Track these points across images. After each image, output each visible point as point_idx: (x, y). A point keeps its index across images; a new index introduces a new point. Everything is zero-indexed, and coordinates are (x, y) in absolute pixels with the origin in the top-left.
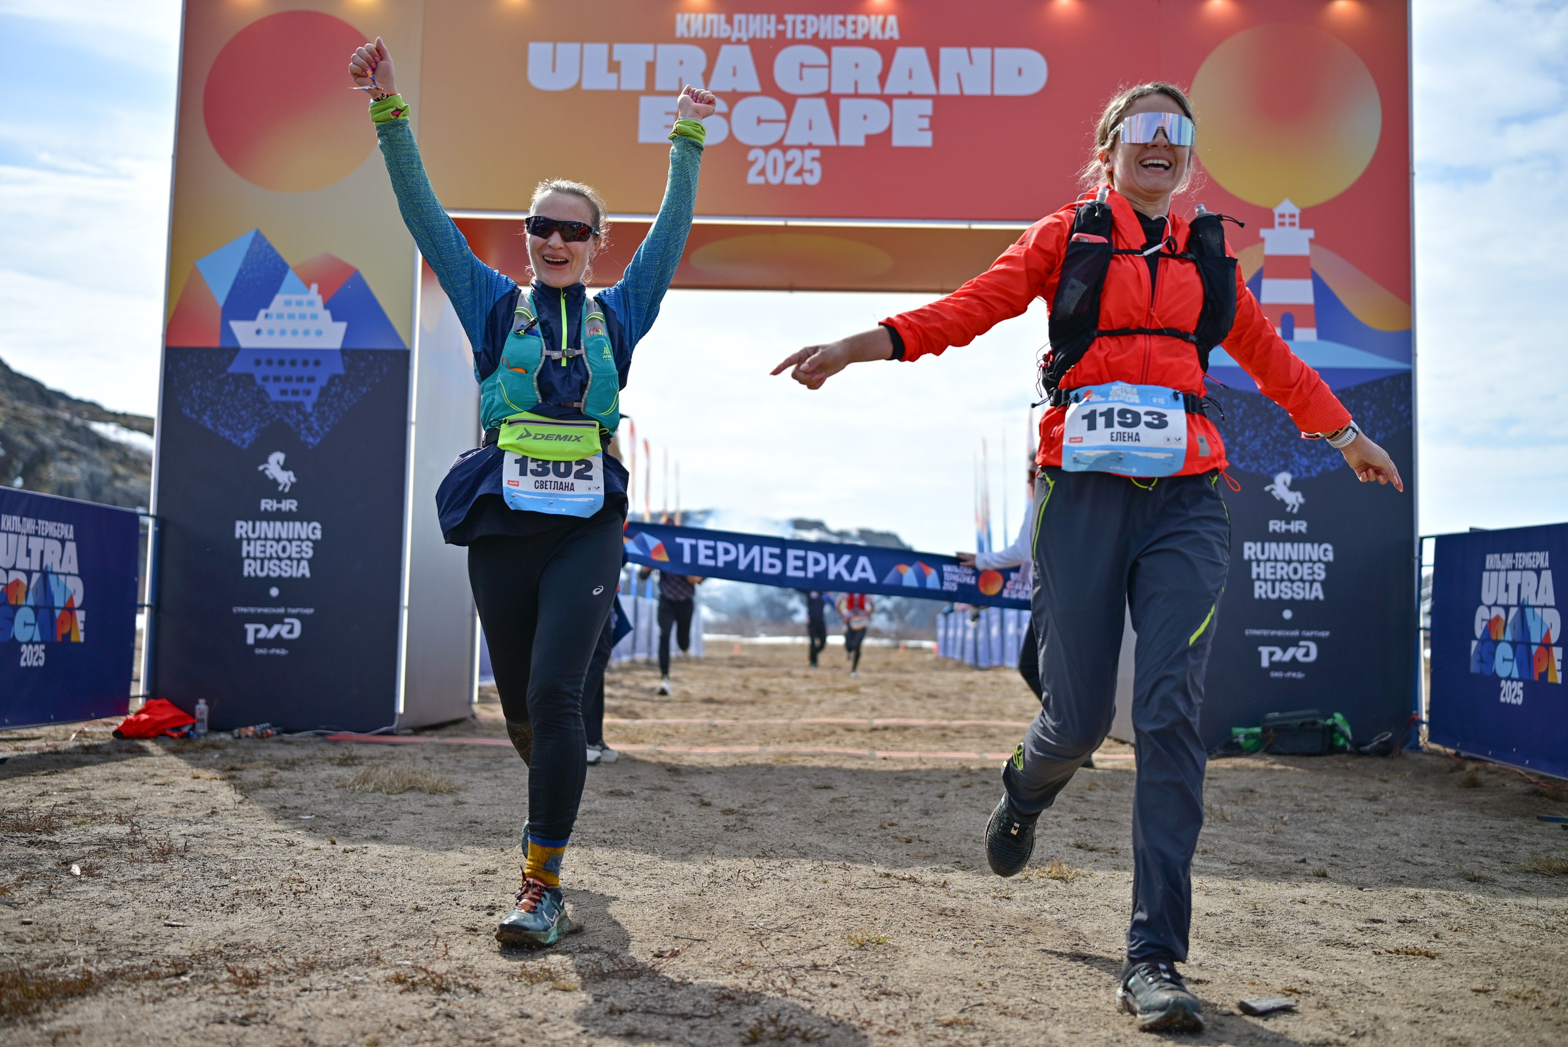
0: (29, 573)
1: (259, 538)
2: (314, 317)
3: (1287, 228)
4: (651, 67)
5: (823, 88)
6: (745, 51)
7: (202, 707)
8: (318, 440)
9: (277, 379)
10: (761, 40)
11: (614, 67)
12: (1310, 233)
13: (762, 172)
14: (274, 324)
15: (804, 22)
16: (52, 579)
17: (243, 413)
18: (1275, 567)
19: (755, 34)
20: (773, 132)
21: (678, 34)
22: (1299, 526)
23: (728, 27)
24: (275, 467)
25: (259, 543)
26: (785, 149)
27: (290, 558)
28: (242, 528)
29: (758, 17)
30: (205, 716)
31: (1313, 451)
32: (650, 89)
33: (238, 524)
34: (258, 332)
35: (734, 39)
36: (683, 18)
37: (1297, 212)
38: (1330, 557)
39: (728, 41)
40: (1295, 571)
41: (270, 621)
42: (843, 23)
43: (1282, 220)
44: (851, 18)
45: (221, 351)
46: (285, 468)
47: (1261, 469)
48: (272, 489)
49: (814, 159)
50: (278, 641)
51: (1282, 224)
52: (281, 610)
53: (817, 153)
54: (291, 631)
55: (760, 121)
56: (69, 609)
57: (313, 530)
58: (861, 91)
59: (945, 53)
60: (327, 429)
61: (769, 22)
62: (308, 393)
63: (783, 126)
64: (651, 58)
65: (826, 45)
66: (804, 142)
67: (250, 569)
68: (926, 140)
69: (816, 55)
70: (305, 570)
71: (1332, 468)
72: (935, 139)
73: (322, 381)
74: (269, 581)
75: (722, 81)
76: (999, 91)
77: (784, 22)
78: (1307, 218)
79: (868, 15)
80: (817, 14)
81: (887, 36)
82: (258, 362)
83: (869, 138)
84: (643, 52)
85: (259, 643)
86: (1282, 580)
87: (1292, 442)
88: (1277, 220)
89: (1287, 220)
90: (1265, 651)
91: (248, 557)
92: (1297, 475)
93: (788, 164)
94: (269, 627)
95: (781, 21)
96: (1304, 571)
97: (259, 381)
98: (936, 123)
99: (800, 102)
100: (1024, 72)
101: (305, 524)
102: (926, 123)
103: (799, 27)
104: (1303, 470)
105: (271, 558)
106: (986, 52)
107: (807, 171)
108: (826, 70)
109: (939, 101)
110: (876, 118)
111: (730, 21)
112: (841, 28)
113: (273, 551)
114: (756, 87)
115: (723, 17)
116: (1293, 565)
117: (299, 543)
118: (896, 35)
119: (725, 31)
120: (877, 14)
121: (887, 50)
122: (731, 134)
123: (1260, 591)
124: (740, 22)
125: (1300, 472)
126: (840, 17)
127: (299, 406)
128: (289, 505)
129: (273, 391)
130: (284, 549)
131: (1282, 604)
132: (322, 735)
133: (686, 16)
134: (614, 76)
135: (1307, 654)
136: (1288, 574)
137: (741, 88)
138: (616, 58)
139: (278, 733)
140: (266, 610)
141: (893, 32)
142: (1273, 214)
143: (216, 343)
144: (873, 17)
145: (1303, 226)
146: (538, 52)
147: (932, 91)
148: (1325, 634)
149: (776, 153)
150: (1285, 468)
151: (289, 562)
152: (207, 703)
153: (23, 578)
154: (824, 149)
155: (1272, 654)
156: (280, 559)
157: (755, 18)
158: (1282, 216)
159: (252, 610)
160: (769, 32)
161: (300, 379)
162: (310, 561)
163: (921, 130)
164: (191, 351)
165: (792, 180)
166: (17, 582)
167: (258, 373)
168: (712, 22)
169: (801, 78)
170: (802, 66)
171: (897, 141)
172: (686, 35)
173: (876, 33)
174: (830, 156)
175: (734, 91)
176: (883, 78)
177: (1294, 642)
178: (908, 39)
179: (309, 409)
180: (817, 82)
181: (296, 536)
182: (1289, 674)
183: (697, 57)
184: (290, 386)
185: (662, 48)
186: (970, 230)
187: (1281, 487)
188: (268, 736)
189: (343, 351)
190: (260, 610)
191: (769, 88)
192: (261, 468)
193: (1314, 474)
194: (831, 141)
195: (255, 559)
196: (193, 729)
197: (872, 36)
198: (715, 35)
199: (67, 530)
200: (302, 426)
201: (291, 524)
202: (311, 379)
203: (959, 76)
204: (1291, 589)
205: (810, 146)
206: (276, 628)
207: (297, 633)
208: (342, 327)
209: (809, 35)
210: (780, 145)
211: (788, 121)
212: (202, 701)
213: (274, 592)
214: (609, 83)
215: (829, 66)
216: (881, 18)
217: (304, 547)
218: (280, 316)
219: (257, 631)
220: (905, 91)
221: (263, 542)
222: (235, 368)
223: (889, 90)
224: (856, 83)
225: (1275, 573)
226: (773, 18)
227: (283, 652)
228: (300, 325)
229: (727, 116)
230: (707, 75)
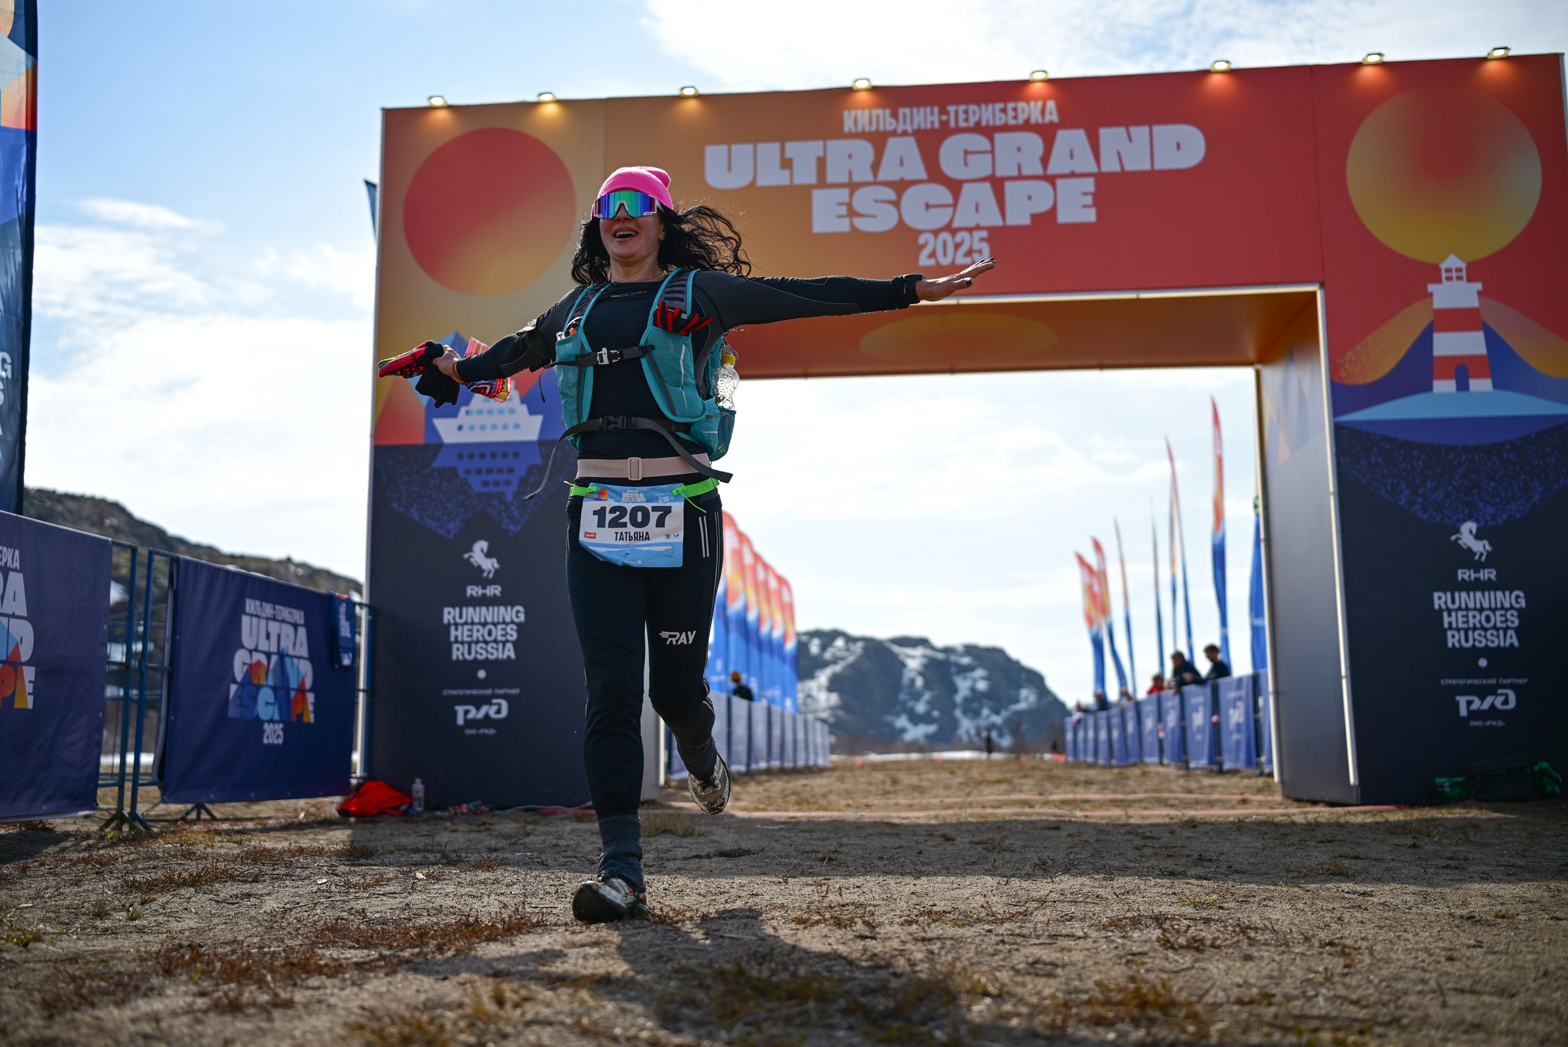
0: (268, 655)
1: (466, 623)
2: (512, 411)
3: (1455, 283)
4: (821, 163)
5: (988, 172)
6: (911, 142)
7: (418, 786)
8: (519, 527)
9: (479, 471)
10: (926, 131)
11: (786, 163)
12: (1479, 286)
13: (933, 255)
14: (474, 419)
15: (966, 112)
16: (288, 660)
17: (448, 505)
18: (1467, 616)
19: (919, 125)
20: (941, 217)
21: (846, 130)
22: (1488, 574)
23: (893, 121)
24: (479, 555)
25: (466, 627)
26: (953, 232)
27: (496, 641)
28: (449, 614)
29: (922, 110)
30: (421, 795)
31: (1497, 500)
32: (822, 182)
33: (446, 610)
34: (460, 428)
35: (899, 131)
36: (849, 115)
37: (1463, 265)
38: (1523, 603)
39: (894, 133)
40: (1488, 619)
41: (478, 702)
42: (1004, 111)
43: (1449, 275)
44: (1011, 105)
45: (426, 447)
46: (488, 555)
47: (1446, 519)
48: (476, 575)
49: (982, 240)
50: (487, 721)
51: (1449, 279)
52: (489, 692)
53: (984, 234)
54: (498, 712)
55: (928, 206)
56: (301, 691)
57: (516, 614)
58: (1025, 172)
59: (1105, 133)
60: (527, 517)
61: (932, 113)
62: (508, 483)
63: (951, 210)
64: (821, 154)
65: (988, 132)
66: (972, 224)
67: (458, 652)
68: (1090, 216)
69: (979, 142)
70: (510, 652)
71: (1518, 516)
72: (1099, 214)
73: (521, 471)
74: (477, 664)
75: (890, 171)
76: (1159, 165)
77: (947, 113)
78: (1474, 272)
79: (1027, 101)
80: (978, 103)
81: (1048, 119)
82: (460, 457)
83: (1034, 217)
84: (815, 148)
85: (469, 723)
86: (1475, 629)
87: (1475, 491)
88: (1444, 275)
89: (1454, 274)
90: (1462, 700)
91: (456, 641)
92: (1483, 523)
93: (957, 246)
94: (478, 708)
95: (943, 111)
96: (1497, 619)
97: (462, 475)
98: (1099, 199)
99: (967, 188)
100: (1182, 146)
101: (509, 608)
102: (1089, 200)
103: (962, 116)
104: (1488, 518)
105: (477, 642)
106: (1145, 129)
107: (976, 251)
108: (989, 156)
109: (1101, 178)
110: (1041, 198)
111: (895, 115)
112: (1003, 116)
113: (479, 635)
114: (922, 174)
115: (888, 112)
116: (1485, 613)
117: (503, 626)
118: (1055, 118)
119: (891, 124)
120: (1036, 99)
121: (1047, 133)
122: (901, 221)
123: (1453, 640)
124: (904, 115)
125: (1485, 520)
126: (1001, 105)
127: (500, 496)
128: (494, 590)
129: (476, 484)
130: (490, 633)
131: (1476, 652)
132: (532, 810)
133: (853, 113)
134: (787, 172)
135: (1506, 702)
136: (1480, 622)
137: (908, 177)
138: (788, 155)
139: (491, 810)
140: (474, 692)
141: (1052, 116)
142: (1439, 270)
143: (420, 440)
144: (1032, 104)
145: (1470, 279)
146: (714, 155)
147: (1094, 169)
148: (1522, 681)
149: (945, 236)
150: (1469, 518)
151: (495, 645)
152: (423, 782)
153: (263, 659)
154: (991, 230)
155: (1469, 703)
156: (486, 642)
157: (918, 111)
158: (1448, 270)
159: (461, 692)
160: (932, 123)
161: (500, 471)
162: (514, 643)
163: (1085, 206)
164: (398, 448)
165: (962, 260)
166: (259, 663)
167: (461, 467)
168: (878, 117)
169: (966, 164)
170: (966, 152)
171: (1063, 218)
172: (853, 130)
173: (1036, 117)
174: (998, 236)
175: (902, 180)
176: (1045, 160)
177: (1492, 691)
178: (1067, 122)
179: (509, 498)
180: (981, 166)
181: (501, 620)
182: (1489, 723)
183: (866, 150)
184: (491, 478)
185: (831, 144)
186: (1138, 300)
187: (1467, 535)
188: (482, 812)
189: (540, 442)
190: (468, 692)
191: (935, 174)
192: (466, 556)
193: (1500, 522)
194: (998, 222)
195: (463, 643)
196: (411, 806)
197: (1033, 121)
198: (881, 128)
199: (298, 616)
200: (504, 515)
201: (496, 609)
202: (511, 470)
203: (1119, 154)
204: (1485, 637)
205: (978, 228)
206: (484, 709)
207: (504, 712)
208: (538, 419)
209: (971, 123)
210: (950, 228)
211: (955, 205)
212: (418, 780)
213: (482, 674)
214: (782, 178)
215: (993, 152)
216: (1040, 104)
217: (509, 630)
218: (480, 412)
219: (466, 712)
220: (1067, 171)
221: (469, 627)
222: (440, 462)
223: (1052, 170)
224: (1019, 166)
225: (1467, 622)
226: (936, 109)
227: (492, 732)
228: (499, 420)
229: (897, 204)
230: (875, 167)
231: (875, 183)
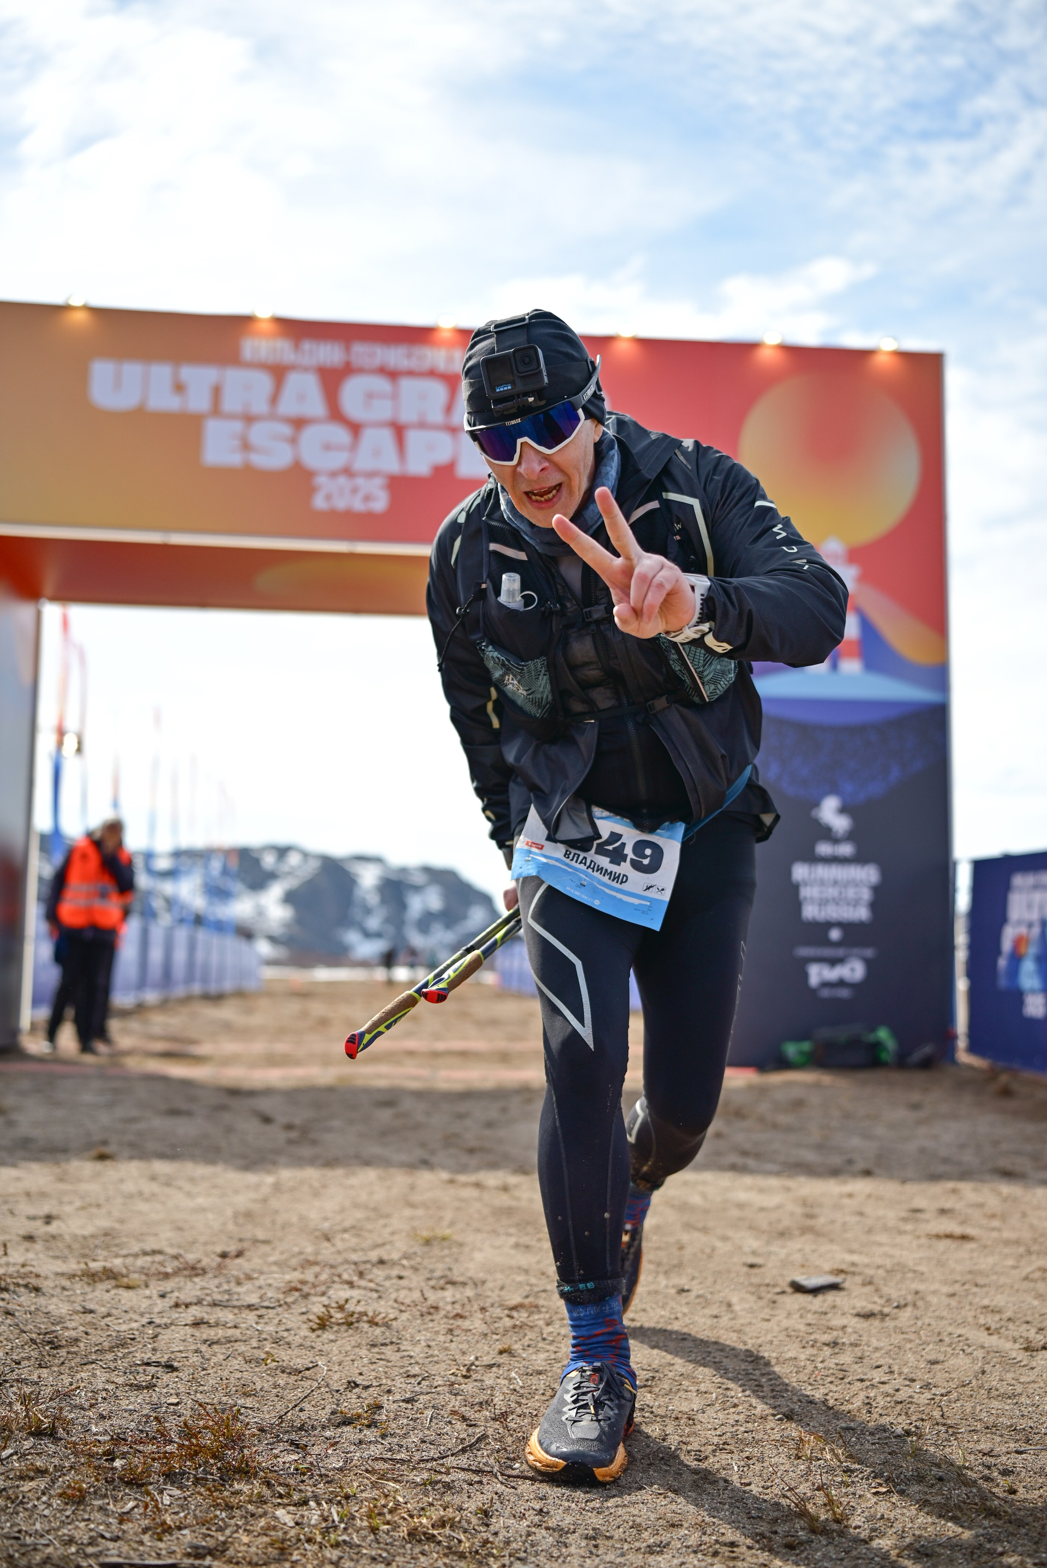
4: (217, 392)
5: (390, 417)
6: (313, 377)
10: (328, 368)
11: (179, 388)
12: (855, 570)
13: (328, 497)
15: (373, 352)
18: (824, 889)
19: (322, 361)
20: (338, 460)
21: (245, 358)
22: (846, 849)
23: (295, 354)
26: (351, 475)
29: (325, 346)
31: (859, 778)
32: (216, 411)
35: (302, 365)
36: (248, 343)
37: (842, 549)
38: (876, 878)
39: (294, 367)
40: (843, 893)
42: (408, 355)
44: (417, 350)
47: (809, 794)
49: (380, 486)
53: (383, 481)
55: (326, 447)
58: (427, 421)
61: (335, 350)
63: (349, 452)
64: (217, 381)
65: (393, 375)
66: (371, 469)
69: (381, 384)
75: (288, 406)
77: (351, 352)
78: (852, 556)
79: (432, 348)
80: (384, 344)
81: (452, 368)
83: (435, 468)
84: (211, 374)
86: (830, 902)
87: (837, 768)
90: (813, 969)
92: (846, 798)
93: (355, 490)
95: (348, 349)
96: (851, 893)
99: (367, 431)
103: (363, 357)
107: (373, 498)
108: (392, 400)
110: (442, 448)
111: (297, 347)
112: (407, 360)
114: (322, 413)
115: (290, 343)
116: (840, 887)
119: (292, 357)
120: (443, 348)
121: (452, 382)
122: (297, 459)
123: (810, 912)
124: (308, 349)
125: (849, 796)
126: (405, 348)
131: (829, 925)
133: (253, 341)
134: (179, 397)
135: (854, 973)
136: (835, 895)
137: (308, 414)
138: (181, 379)
144: (439, 350)
145: (848, 563)
146: (102, 370)
148: (871, 952)
149: (342, 480)
150: (833, 792)
154: (391, 477)
155: (821, 973)
157: (321, 346)
160: (334, 360)
165: (358, 505)
168: (279, 348)
169: (369, 406)
170: (369, 395)
171: (462, 470)
172: (253, 359)
173: (442, 366)
174: (398, 485)
175: (301, 417)
176: (448, 409)
180: (383, 410)
182: (837, 993)
183: (263, 382)
185: (228, 372)
187: (829, 811)
191: (336, 414)
193: (861, 798)
194: (397, 469)
197: (440, 369)
198: (282, 360)
204: (837, 909)
205: (377, 474)
209: (377, 365)
210: (347, 472)
211: (354, 448)
214: (173, 403)
215: (396, 397)
216: (446, 351)
224: (423, 414)
225: (823, 896)
226: (339, 346)
229: (293, 441)
230: (274, 399)
231: (273, 417)
